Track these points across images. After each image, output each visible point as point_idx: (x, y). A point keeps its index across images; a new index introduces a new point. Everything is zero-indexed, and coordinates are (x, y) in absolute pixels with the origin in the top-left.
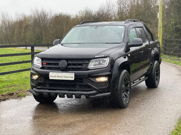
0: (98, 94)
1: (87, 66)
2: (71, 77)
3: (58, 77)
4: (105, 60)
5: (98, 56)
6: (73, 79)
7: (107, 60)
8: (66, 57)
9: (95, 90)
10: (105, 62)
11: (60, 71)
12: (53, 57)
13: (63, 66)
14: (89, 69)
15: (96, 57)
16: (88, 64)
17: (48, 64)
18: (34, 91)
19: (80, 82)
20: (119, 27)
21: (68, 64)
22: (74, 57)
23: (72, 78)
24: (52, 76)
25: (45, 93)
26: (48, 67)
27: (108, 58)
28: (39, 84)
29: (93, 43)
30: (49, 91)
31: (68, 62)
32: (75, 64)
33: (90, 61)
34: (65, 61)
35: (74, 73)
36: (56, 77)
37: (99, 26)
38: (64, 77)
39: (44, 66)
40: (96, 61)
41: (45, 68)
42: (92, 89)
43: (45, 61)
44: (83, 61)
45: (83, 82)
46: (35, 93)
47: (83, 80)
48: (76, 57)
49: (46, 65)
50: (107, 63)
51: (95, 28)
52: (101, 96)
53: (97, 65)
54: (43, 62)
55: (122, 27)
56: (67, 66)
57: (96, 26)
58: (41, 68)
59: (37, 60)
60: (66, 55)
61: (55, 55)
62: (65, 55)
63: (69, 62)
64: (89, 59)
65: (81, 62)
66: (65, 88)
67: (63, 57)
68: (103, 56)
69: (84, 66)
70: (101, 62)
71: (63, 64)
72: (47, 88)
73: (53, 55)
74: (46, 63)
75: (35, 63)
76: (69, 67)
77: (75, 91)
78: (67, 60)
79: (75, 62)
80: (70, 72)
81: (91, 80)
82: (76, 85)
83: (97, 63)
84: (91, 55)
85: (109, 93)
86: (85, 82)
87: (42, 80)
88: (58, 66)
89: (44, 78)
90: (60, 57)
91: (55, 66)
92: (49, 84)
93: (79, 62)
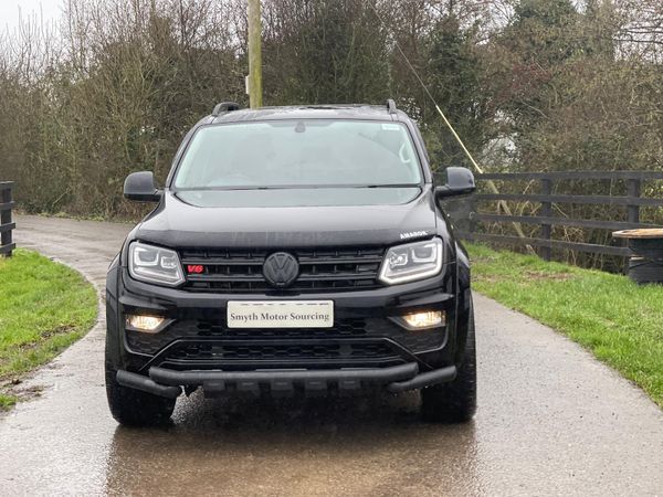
1: (378, 271)
2: (321, 317)
3: (265, 317)
4: (430, 250)
5: (407, 236)
6: (330, 323)
7: (436, 249)
8: (289, 242)
9: (410, 360)
10: (429, 256)
11: (264, 296)
12: (233, 242)
14: (384, 285)
15: (402, 237)
16: (379, 265)
17: (212, 269)
19: (355, 332)
21: (303, 269)
22: (320, 241)
23: (327, 318)
24: (239, 317)
25: (210, 384)
26: (211, 282)
27: (434, 239)
29: (315, 187)
30: (229, 375)
31: (298, 261)
32: (327, 268)
33: (383, 255)
34: (287, 255)
35: (332, 302)
36: (255, 317)
37: (305, 123)
38: (289, 317)
39: (193, 278)
40: (399, 253)
41: (196, 284)
42: (397, 358)
43: (197, 259)
44: (356, 256)
45: (364, 332)
47: (364, 325)
48: (330, 241)
49: (204, 272)
50: (435, 262)
53: (402, 267)
54: (186, 261)
55: (396, 127)
56: (298, 277)
57: (296, 123)
58: (181, 287)
59: (142, 257)
60: (288, 233)
61: (241, 233)
62: (281, 234)
63: (305, 260)
64: (378, 248)
65: (348, 259)
66: (297, 358)
67: (276, 242)
68: (424, 233)
69: (364, 273)
70: (414, 257)
72: (218, 363)
73: (229, 234)
74: (204, 266)
75: (135, 266)
76: (305, 277)
77: (337, 367)
78: (295, 251)
79: (328, 260)
80: (302, 296)
81: (394, 323)
82: (338, 347)
83: (402, 259)
84: (385, 231)
85: (451, 370)
86: (374, 332)
87: (192, 331)
88: (258, 277)
89: (198, 323)
90: (266, 243)
91: (243, 276)
92: (225, 348)
93: (343, 258)
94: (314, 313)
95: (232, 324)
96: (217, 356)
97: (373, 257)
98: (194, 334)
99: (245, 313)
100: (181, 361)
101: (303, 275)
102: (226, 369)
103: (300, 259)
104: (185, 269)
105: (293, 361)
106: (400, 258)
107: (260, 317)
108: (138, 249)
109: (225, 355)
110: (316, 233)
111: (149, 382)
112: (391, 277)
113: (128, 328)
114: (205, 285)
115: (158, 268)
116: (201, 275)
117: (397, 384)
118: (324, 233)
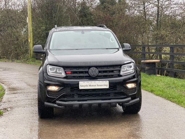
1: (120, 72)
2: (105, 85)
3: (90, 86)
4: (131, 66)
6: (108, 87)
7: (133, 66)
8: (95, 64)
9: (129, 96)
11: (88, 80)
12: (79, 65)
13: (95, 74)
14: (121, 76)
15: (125, 63)
16: (120, 70)
17: (74, 72)
18: (59, 105)
19: (114, 89)
20: (106, 32)
21: (100, 72)
22: (103, 64)
23: (107, 86)
24: (82, 86)
25: (75, 105)
26: (73, 76)
27: (132, 63)
28: (64, 96)
30: (80, 102)
32: (106, 72)
34: (95, 68)
35: (108, 81)
36: (87, 86)
37: (84, 31)
38: (97, 86)
39: (68, 75)
40: (124, 67)
41: (68, 77)
42: (125, 96)
43: (69, 70)
44: (113, 68)
45: (116, 89)
46: (60, 107)
47: (117, 87)
50: (133, 69)
51: (82, 33)
53: (125, 71)
54: (66, 70)
56: (98, 74)
57: (81, 31)
58: (64, 78)
59: (51, 69)
60: (95, 62)
61: (81, 62)
63: (100, 69)
65: (111, 69)
67: (92, 65)
69: (116, 73)
70: (127, 68)
71: (94, 72)
72: (77, 99)
73: (78, 62)
76: (100, 74)
77: (110, 99)
79: (105, 69)
81: (124, 87)
82: (109, 94)
85: (138, 99)
86: (119, 89)
87: (68, 90)
88: (87, 75)
89: (70, 88)
90: (89, 65)
91: (82, 74)
92: (78, 95)
93: (110, 69)
94: (103, 84)
95: (81, 88)
96: (76, 97)
97: (118, 68)
98: (69, 91)
99: (84, 85)
100: (65, 99)
101: (99, 74)
102: (79, 101)
103: (98, 69)
104: (66, 72)
105: (98, 98)
107: (88, 86)
108: (49, 67)
109: (78, 97)
111: (55, 105)
112: (123, 74)
113: (47, 90)
114: (72, 77)
115: (56, 72)
116: (70, 74)
118: (104, 62)
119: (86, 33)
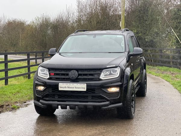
0: (110, 105)
1: (99, 76)
2: (83, 88)
3: (69, 87)
4: (116, 70)
5: (109, 66)
6: (85, 90)
7: (118, 70)
8: (76, 67)
9: (108, 101)
10: (116, 72)
11: (70, 82)
12: (62, 67)
13: (74, 77)
14: (101, 80)
15: (107, 67)
16: (100, 74)
17: (57, 74)
18: (41, 103)
19: (93, 92)
20: (118, 36)
21: (79, 75)
22: (84, 67)
23: (84, 88)
24: (62, 87)
25: (54, 105)
26: (56, 78)
27: (118, 67)
28: (47, 96)
29: (94, 53)
31: (78, 73)
32: (86, 75)
33: (101, 72)
34: (75, 71)
35: (86, 84)
36: (66, 87)
37: (96, 35)
38: (75, 88)
39: (52, 76)
40: (107, 71)
41: (53, 78)
42: (104, 100)
43: (53, 72)
44: (94, 72)
45: (95, 93)
46: (43, 105)
47: (95, 91)
48: (87, 67)
49: (54, 75)
50: (118, 74)
51: (94, 37)
52: (113, 107)
53: (108, 75)
54: (50, 72)
55: (121, 36)
57: (94, 35)
58: (48, 79)
59: (41, 70)
60: (76, 65)
61: (64, 65)
62: (74, 65)
63: (80, 72)
64: (100, 70)
65: (92, 72)
66: (77, 99)
68: (114, 66)
69: (96, 76)
70: (112, 72)
71: (73, 74)
72: (56, 99)
73: (61, 65)
74: (54, 73)
76: (80, 77)
77: (87, 102)
78: (77, 70)
79: (86, 72)
80: (80, 82)
81: (103, 90)
82: (88, 96)
83: (108, 73)
84: (103, 65)
85: (121, 104)
86: (98, 93)
88: (67, 77)
89: (52, 89)
90: (70, 67)
91: (64, 76)
92: (58, 95)
93: (90, 72)
94: (81, 87)
95: (60, 89)
96: (56, 98)
97: (99, 72)
98: (51, 91)
99: (64, 86)
100: (47, 99)
102: (58, 101)
104: (50, 74)
105: (76, 100)
106: (107, 73)
109: (58, 97)
110: (83, 65)
111: (40, 104)
112: (103, 78)
113: (37, 89)
115: (44, 74)
117: (103, 107)
118: (85, 65)
119: (97, 37)
